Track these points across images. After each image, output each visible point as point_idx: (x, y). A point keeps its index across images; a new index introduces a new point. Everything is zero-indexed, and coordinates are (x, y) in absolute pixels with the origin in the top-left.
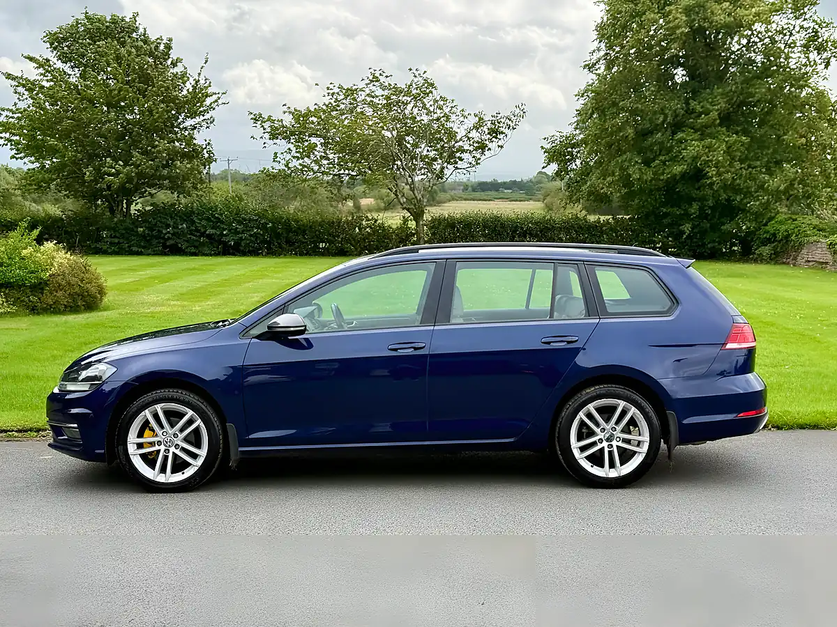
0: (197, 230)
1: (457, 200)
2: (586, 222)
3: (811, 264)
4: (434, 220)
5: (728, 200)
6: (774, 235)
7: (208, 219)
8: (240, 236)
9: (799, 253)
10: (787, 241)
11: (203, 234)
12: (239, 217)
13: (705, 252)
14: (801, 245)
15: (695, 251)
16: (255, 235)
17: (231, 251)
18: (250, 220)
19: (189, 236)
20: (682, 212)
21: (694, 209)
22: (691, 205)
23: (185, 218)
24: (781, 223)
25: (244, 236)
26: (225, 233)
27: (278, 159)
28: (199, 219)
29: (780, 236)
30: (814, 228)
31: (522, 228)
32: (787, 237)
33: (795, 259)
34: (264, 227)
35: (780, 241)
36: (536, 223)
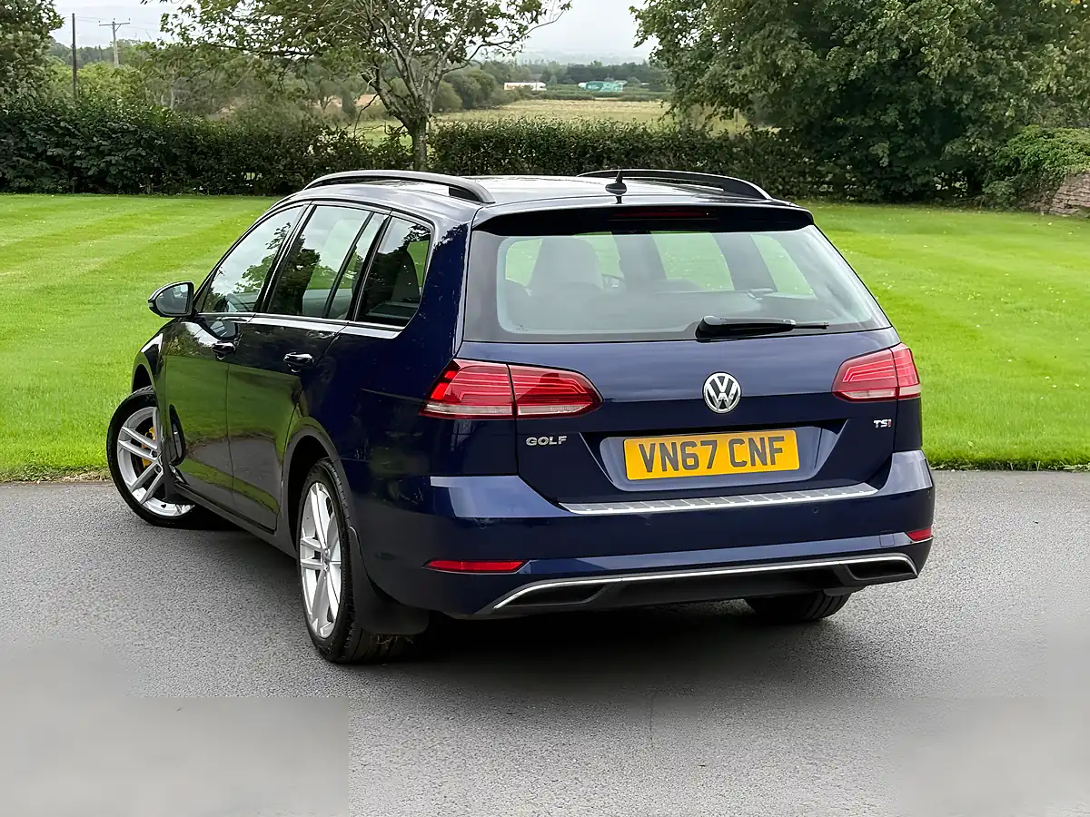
0: (31, 150)
1: (529, 98)
2: (706, 138)
3: (1073, 210)
4: (443, 134)
5: (946, 101)
6: (1017, 161)
7: (49, 130)
8: (108, 158)
9: (1056, 191)
10: (1037, 171)
11: (39, 157)
12: (103, 126)
13: (904, 190)
14: (1058, 180)
15: (887, 189)
16: (135, 158)
17: (91, 186)
18: (124, 132)
19: (15, 159)
20: (872, 124)
21: (891, 116)
22: (885, 111)
23: (9, 126)
24: (1029, 140)
25: (114, 159)
26: (78, 153)
27: (169, 26)
28: (32, 129)
29: (1025, 164)
30: (1081, 150)
31: (595, 149)
32: (1036, 166)
33: (1049, 202)
34: (149, 144)
35: (1026, 171)
36: (619, 140)
